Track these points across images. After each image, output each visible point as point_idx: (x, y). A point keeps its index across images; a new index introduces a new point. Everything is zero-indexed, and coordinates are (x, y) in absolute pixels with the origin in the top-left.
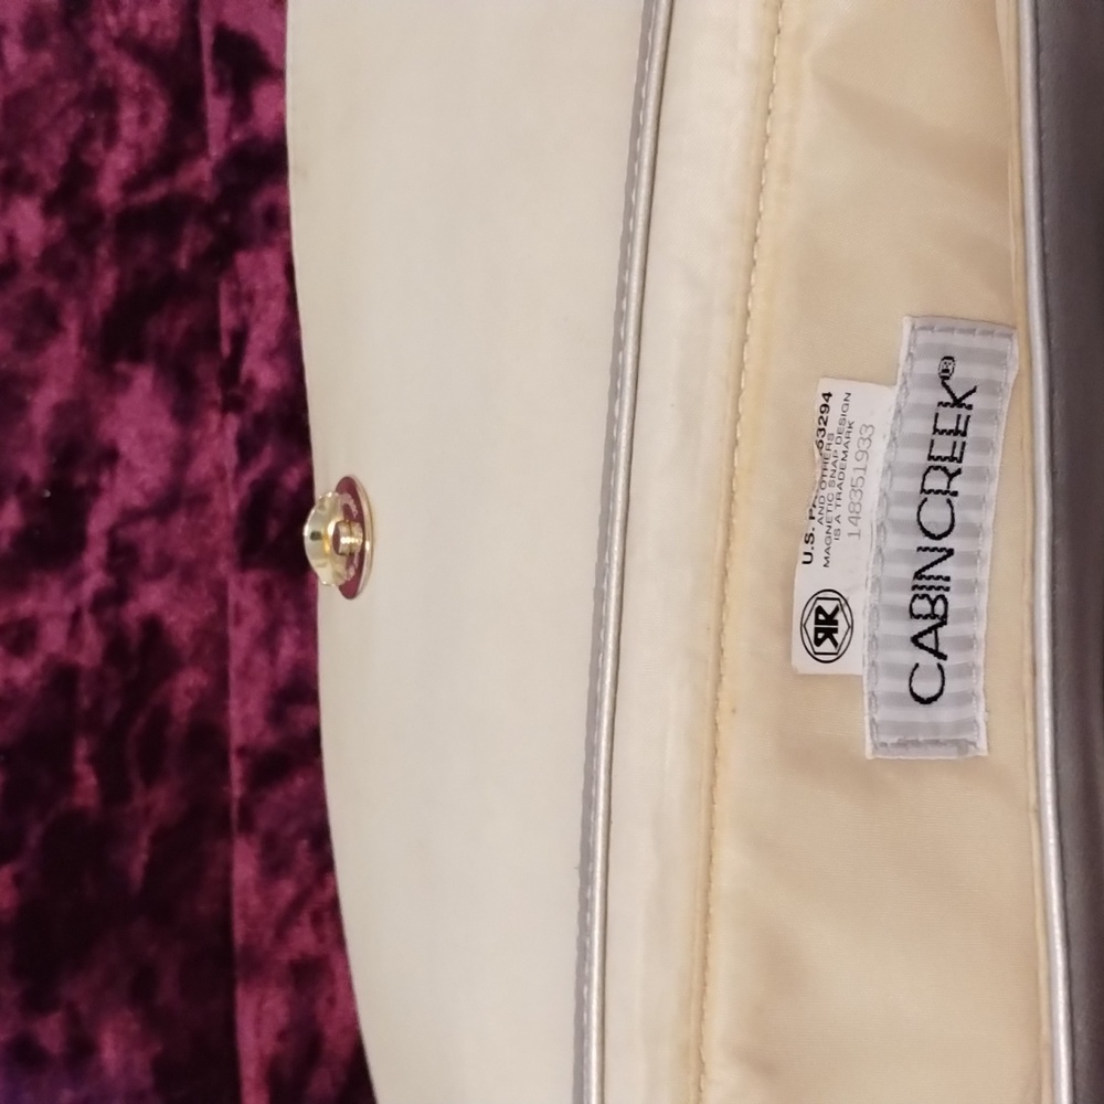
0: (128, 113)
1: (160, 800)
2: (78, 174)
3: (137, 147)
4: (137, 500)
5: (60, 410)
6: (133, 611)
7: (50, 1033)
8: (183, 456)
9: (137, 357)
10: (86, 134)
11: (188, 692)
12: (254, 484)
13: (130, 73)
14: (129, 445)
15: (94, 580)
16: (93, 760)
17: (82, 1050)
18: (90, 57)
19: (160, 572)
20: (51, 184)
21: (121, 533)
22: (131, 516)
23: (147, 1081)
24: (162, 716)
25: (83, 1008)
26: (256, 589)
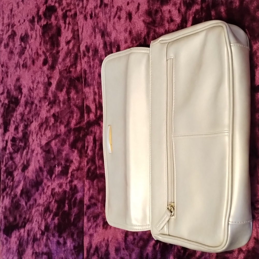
0: (75, 115)
1: (75, 210)
2: (69, 123)
3: (76, 120)
4: (74, 168)
5: (66, 155)
6: (73, 183)
7: (61, 240)
8: (80, 163)
9: (75, 148)
10: (70, 117)
11: (79, 195)
12: (88, 168)
13: (75, 109)
14: (74, 161)
15: (69, 179)
16: (67, 204)
17: (65, 243)
18: (70, 107)
19: (76, 179)
20: (66, 124)
21: (73, 173)
22: (74, 170)
23: (73, 248)
24: (76, 199)
25: (65, 237)
26: (88, 182)
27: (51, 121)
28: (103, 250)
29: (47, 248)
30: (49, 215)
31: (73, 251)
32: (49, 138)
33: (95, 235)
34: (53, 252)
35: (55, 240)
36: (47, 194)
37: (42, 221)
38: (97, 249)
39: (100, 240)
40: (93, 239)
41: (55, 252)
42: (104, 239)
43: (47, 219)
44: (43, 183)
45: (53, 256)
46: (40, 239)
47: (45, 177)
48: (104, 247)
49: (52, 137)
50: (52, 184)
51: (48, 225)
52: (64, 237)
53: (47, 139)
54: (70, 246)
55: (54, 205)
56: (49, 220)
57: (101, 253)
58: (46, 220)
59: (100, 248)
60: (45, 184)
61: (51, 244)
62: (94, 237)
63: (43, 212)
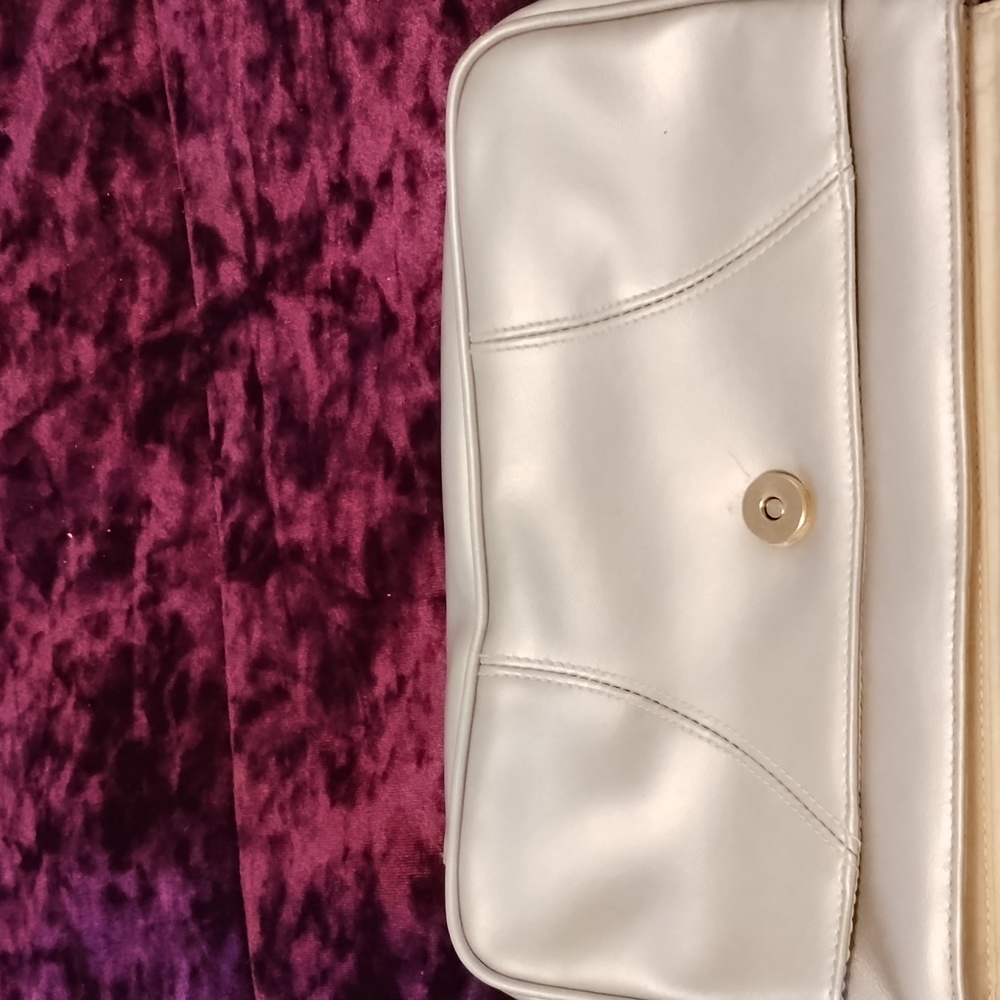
0: (144, 279)
1: (186, 732)
2: (115, 320)
3: (151, 302)
4: (163, 535)
5: (115, 476)
6: (165, 608)
7: (128, 883)
8: (189, 506)
9: (159, 441)
10: (118, 293)
11: (200, 661)
12: (232, 523)
13: (143, 251)
14: (157, 499)
15: (141, 588)
16: (143, 706)
17: (148, 894)
18: (117, 241)
19: (179, 585)
20: (99, 326)
21: (155, 557)
22: (160, 546)
23: (187, 914)
24: (184, 677)
25: (147, 867)
26: (236, 594)
27: (21, 322)
28: (348, 902)
29: (57, 930)
30: (56, 773)
31: (194, 928)
32: (22, 403)
33: (296, 837)
34: (88, 941)
35: (95, 885)
36: (34, 673)
37: (20, 802)
38: (314, 903)
39: (323, 860)
40: (288, 857)
41: (101, 940)
42: (347, 850)
43: (45, 792)
44: (10, 626)
45: (91, 961)
46: (17, 889)
47: (14, 596)
48: (348, 888)
49: (36, 398)
50: (53, 624)
51: (53, 820)
52: (139, 866)
53: (11, 411)
54: (175, 904)
55: (72, 720)
56: (58, 795)
57: (340, 916)
58: (38, 796)
59: (329, 899)
60: (21, 630)
61: (79, 904)
62: (292, 849)
63: (21, 762)
